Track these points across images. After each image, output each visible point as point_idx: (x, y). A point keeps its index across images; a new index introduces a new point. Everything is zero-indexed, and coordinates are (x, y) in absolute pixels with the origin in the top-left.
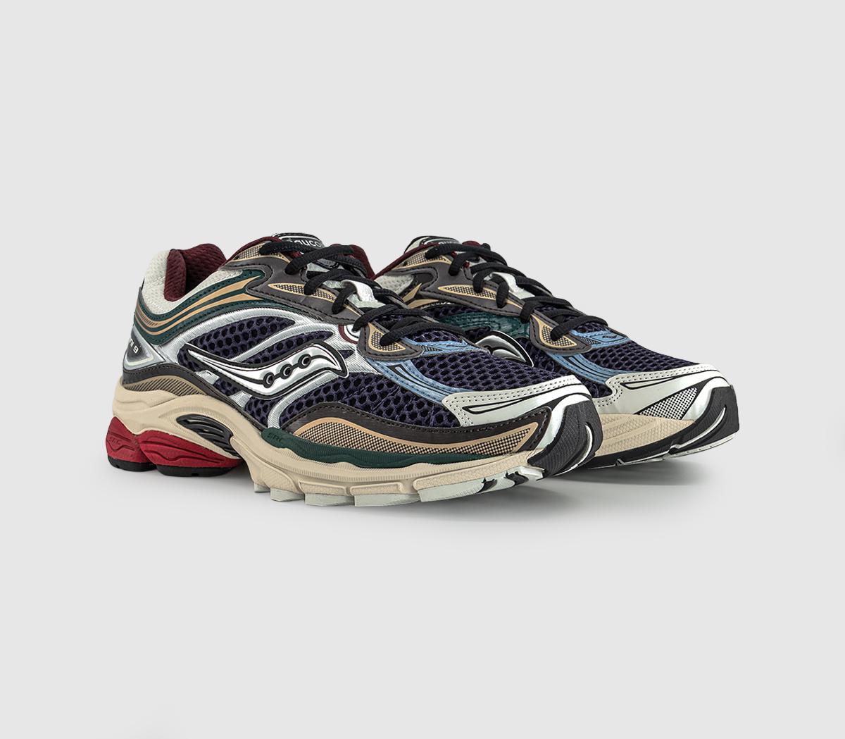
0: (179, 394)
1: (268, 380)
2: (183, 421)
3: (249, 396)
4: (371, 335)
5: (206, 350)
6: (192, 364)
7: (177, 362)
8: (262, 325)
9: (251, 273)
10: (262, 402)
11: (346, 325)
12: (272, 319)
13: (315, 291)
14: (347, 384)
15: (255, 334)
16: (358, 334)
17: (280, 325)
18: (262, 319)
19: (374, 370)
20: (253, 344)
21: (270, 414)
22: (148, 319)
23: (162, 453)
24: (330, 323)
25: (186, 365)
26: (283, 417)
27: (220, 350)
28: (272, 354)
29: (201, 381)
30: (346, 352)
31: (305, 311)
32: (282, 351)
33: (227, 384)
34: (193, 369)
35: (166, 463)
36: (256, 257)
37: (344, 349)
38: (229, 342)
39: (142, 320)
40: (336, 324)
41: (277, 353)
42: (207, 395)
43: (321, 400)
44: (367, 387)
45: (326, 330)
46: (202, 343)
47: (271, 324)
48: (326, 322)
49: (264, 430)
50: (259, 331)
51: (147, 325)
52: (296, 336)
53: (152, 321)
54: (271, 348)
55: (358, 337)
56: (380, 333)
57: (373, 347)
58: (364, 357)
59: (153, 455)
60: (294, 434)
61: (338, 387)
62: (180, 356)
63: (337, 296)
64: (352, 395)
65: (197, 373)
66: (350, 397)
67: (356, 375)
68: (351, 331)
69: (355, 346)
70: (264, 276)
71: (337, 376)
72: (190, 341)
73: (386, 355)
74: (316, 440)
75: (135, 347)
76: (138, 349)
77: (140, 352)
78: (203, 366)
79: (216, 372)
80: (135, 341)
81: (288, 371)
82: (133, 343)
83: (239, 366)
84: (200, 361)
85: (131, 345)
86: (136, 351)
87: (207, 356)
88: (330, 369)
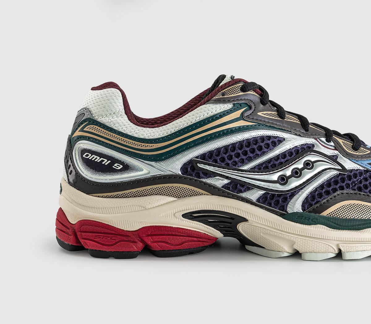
0: (179, 197)
1: (283, 180)
2: (189, 216)
3: (262, 192)
4: (342, 144)
5: (217, 163)
6: (199, 173)
7: (180, 173)
8: (265, 142)
9: (240, 105)
10: (279, 196)
11: (319, 138)
12: (269, 137)
13: (285, 116)
14: (350, 178)
15: (260, 148)
16: (332, 144)
17: (277, 142)
18: (262, 138)
19: (360, 167)
20: (258, 156)
21: (290, 203)
22: (136, 143)
23: (169, 242)
24: (308, 138)
25: (191, 175)
26: (306, 204)
27: (229, 162)
28: (278, 162)
29: (210, 186)
30: (333, 156)
31: (288, 131)
32: (286, 159)
33: (239, 185)
34: (199, 177)
35: (173, 248)
36: (239, 94)
37: (331, 155)
38: (238, 155)
39: (125, 143)
40: (312, 138)
41: (283, 160)
42: (213, 195)
43: (335, 190)
44: (362, 178)
45: (309, 143)
46: (210, 158)
47: (271, 141)
48: (305, 137)
49: (285, 214)
50: (263, 147)
51: (136, 147)
52: (293, 148)
53: (143, 144)
54: (277, 158)
55: (333, 146)
56: (346, 142)
57: (350, 152)
58: (349, 159)
59: (160, 244)
60: (321, 215)
61: (343, 180)
62: (184, 168)
63: (299, 119)
64: (355, 184)
65: (204, 180)
66: (355, 186)
67: (351, 171)
68: (326, 143)
69: (336, 152)
70: (250, 108)
71: (338, 172)
72: (197, 157)
73: (362, 157)
74: (344, 217)
75: (116, 165)
76: (122, 166)
77: (126, 168)
78: (214, 175)
79: (227, 178)
80: (114, 160)
81: (296, 173)
82: (109, 161)
83: (249, 172)
84: (211, 171)
85: (103, 163)
86: (119, 168)
87: (218, 167)
88: (333, 169)
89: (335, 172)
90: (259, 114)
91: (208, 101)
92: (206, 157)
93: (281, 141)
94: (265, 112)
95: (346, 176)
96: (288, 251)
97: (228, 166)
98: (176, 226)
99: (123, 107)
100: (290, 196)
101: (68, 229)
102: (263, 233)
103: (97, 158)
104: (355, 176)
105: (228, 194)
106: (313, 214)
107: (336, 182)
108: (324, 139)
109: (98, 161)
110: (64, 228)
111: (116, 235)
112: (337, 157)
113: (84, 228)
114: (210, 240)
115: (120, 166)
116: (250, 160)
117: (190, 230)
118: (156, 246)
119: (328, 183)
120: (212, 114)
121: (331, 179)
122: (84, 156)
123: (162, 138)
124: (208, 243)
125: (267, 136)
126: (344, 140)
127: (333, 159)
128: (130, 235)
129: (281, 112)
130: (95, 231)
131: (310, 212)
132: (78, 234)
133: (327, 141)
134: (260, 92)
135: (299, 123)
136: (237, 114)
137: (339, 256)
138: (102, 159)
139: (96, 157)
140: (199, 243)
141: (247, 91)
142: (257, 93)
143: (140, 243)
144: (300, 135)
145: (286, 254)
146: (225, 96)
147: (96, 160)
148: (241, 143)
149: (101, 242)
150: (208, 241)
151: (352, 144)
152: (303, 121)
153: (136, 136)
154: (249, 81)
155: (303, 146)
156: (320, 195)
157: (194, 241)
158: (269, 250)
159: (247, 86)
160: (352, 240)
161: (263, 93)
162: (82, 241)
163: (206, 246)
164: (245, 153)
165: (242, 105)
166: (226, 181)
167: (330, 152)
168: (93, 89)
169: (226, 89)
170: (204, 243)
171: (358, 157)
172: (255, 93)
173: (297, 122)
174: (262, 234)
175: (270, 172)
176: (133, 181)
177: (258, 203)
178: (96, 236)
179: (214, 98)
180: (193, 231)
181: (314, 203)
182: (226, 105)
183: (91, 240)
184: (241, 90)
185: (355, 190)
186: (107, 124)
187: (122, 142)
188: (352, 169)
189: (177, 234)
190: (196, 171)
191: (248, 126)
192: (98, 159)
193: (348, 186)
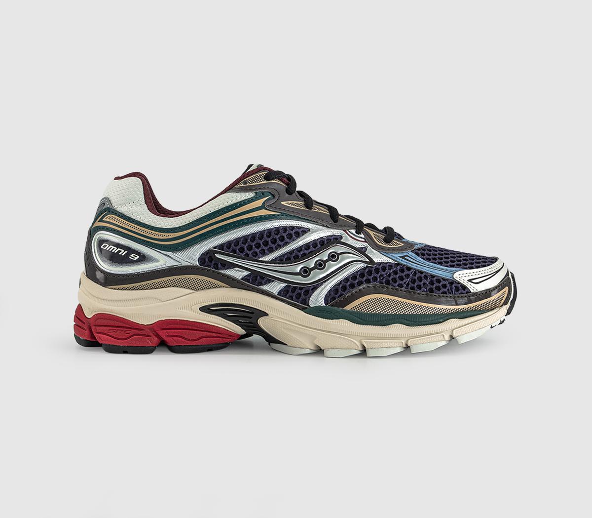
0: (197, 289)
1: (306, 272)
2: (206, 309)
3: (284, 285)
4: (373, 236)
5: (235, 253)
6: (217, 264)
7: (198, 264)
8: (287, 232)
9: (263, 194)
10: (301, 289)
11: (348, 230)
12: (293, 228)
13: (312, 207)
14: (377, 271)
15: (282, 239)
16: (362, 236)
17: (301, 232)
18: (285, 228)
19: (391, 260)
20: (279, 247)
21: (312, 296)
22: (153, 232)
23: (185, 336)
24: (337, 229)
25: (209, 266)
26: (329, 298)
27: (250, 253)
28: (301, 253)
29: (228, 277)
30: (362, 248)
31: (314, 221)
32: (309, 251)
33: (259, 277)
34: (217, 268)
35: (189, 343)
36: (262, 182)
37: (359, 247)
38: (258, 246)
39: (142, 233)
40: (341, 229)
41: (306, 252)
42: (232, 287)
43: (360, 283)
44: (391, 271)
45: (337, 234)
46: (229, 248)
47: (294, 231)
48: (333, 229)
49: (307, 308)
50: (286, 237)
51: (153, 236)
52: (318, 239)
53: (160, 234)
54: (300, 249)
55: (363, 238)
56: (377, 234)
57: (380, 244)
58: (379, 252)
59: (175, 338)
60: (344, 309)
61: (370, 273)
62: (202, 259)
63: (328, 210)
64: (384, 278)
65: (223, 272)
66: (383, 279)
67: (380, 264)
68: (356, 234)
69: (366, 244)
70: (274, 196)
71: (365, 265)
72: (215, 248)
73: (393, 249)
74: (369, 311)
75: (132, 255)
76: (138, 257)
77: (143, 258)
78: (232, 266)
79: (246, 269)
80: (130, 250)
81: (320, 265)
82: (126, 252)
83: (270, 263)
84: (229, 262)
85: (120, 254)
86: (136, 259)
87: (237, 258)
88: (359, 261)
89: (363, 265)
90: (282, 203)
91: (229, 190)
92: (225, 248)
93: (305, 231)
94: (289, 202)
95: (373, 269)
96: (309, 347)
97: (247, 257)
98: (193, 320)
99: (143, 196)
100: (312, 289)
101: (84, 323)
102: (284, 328)
103: (114, 249)
104: (384, 269)
105: (248, 286)
106: (336, 308)
107: (362, 275)
108: (353, 231)
109: (116, 252)
110: (80, 324)
111: (131, 328)
112: (366, 249)
113: (99, 322)
114: (231, 336)
115: (136, 257)
116: (271, 250)
117: (208, 324)
118: (171, 341)
119: (354, 276)
120: (232, 203)
121: (357, 272)
122: (102, 247)
123: (180, 227)
124: (228, 340)
125: (291, 226)
126: (376, 232)
127: (362, 251)
128: (144, 329)
129: (308, 201)
130: (109, 325)
131: (332, 305)
132: (93, 328)
133: (356, 233)
134: (287, 181)
135: (328, 214)
136: (259, 203)
137: (363, 353)
138: (119, 249)
139: (113, 247)
140: (219, 339)
141: (272, 180)
142: (283, 182)
143: (155, 337)
144: (327, 226)
145: (308, 351)
146: (247, 185)
147: (113, 251)
148: (261, 233)
149: (114, 336)
150: (229, 337)
151: (384, 237)
152: (333, 211)
153: (153, 225)
154: (275, 169)
155: (329, 238)
156: (344, 288)
157: (213, 337)
158: (291, 347)
159: (271, 175)
160: (376, 336)
161: (290, 182)
162: (95, 335)
163: (227, 343)
164: (266, 244)
165: (265, 193)
166: (246, 273)
167: (359, 245)
168: (116, 178)
169: (249, 178)
170: (224, 339)
171: (389, 249)
172: (280, 182)
173: (326, 213)
174: (282, 329)
175: (291, 263)
176: (150, 272)
177: (278, 296)
178: (110, 330)
179: (236, 186)
180: (211, 325)
181: (337, 296)
182: (247, 194)
183: (105, 334)
184: (264, 178)
185: (382, 283)
186: (126, 214)
187: (139, 232)
188: (381, 261)
189: (193, 328)
190: (213, 262)
191: (269, 216)
192: (116, 250)
193: (375, 279)
